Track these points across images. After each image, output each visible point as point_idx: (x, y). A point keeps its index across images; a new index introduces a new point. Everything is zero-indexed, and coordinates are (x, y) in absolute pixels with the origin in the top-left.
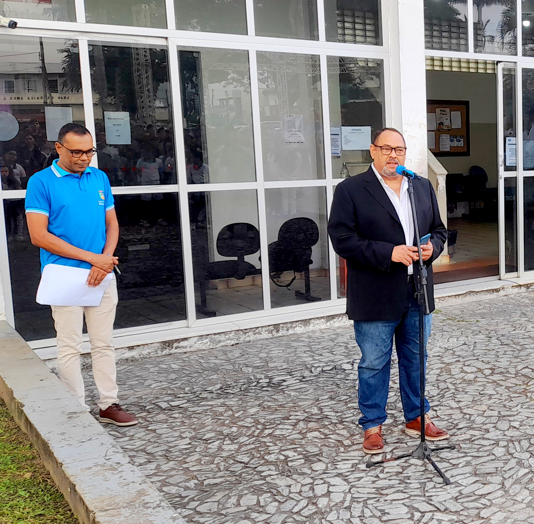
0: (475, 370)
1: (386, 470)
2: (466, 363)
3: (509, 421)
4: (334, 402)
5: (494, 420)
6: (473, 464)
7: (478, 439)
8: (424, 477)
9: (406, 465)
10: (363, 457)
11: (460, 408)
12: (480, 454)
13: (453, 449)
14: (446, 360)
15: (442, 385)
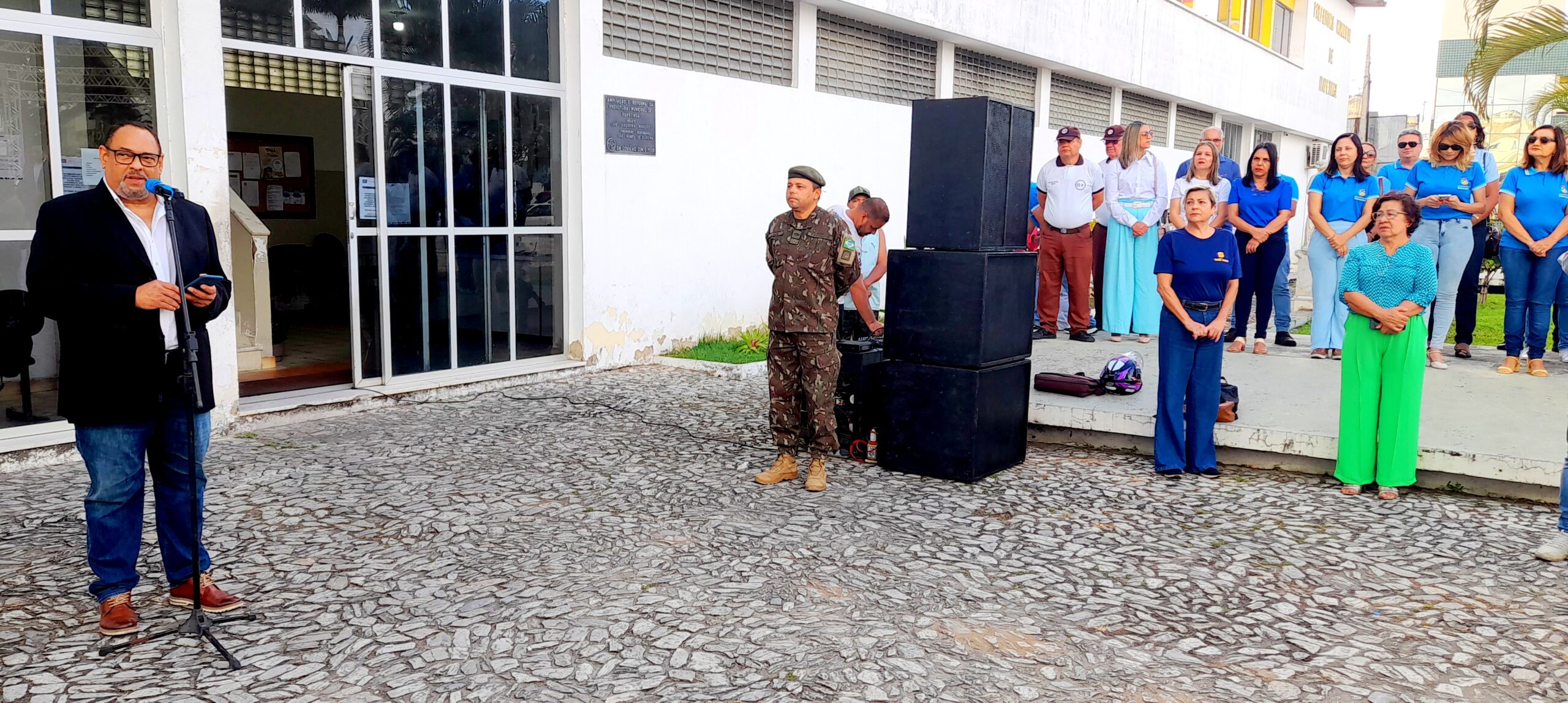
0: (302, 511)
1: (133, 657)
2: (288, 503)
3: (349, 577)
4: (56, 567)
5: (324, 577)
6: (283, 638)
7: (294, 604)
8: (199, 662)
9: (170, 647)
10: (96, 641)
11: (271, 564)
12: (296, 624)
13: (252, 620)
14: (256, 500)
15: (245, 535)
